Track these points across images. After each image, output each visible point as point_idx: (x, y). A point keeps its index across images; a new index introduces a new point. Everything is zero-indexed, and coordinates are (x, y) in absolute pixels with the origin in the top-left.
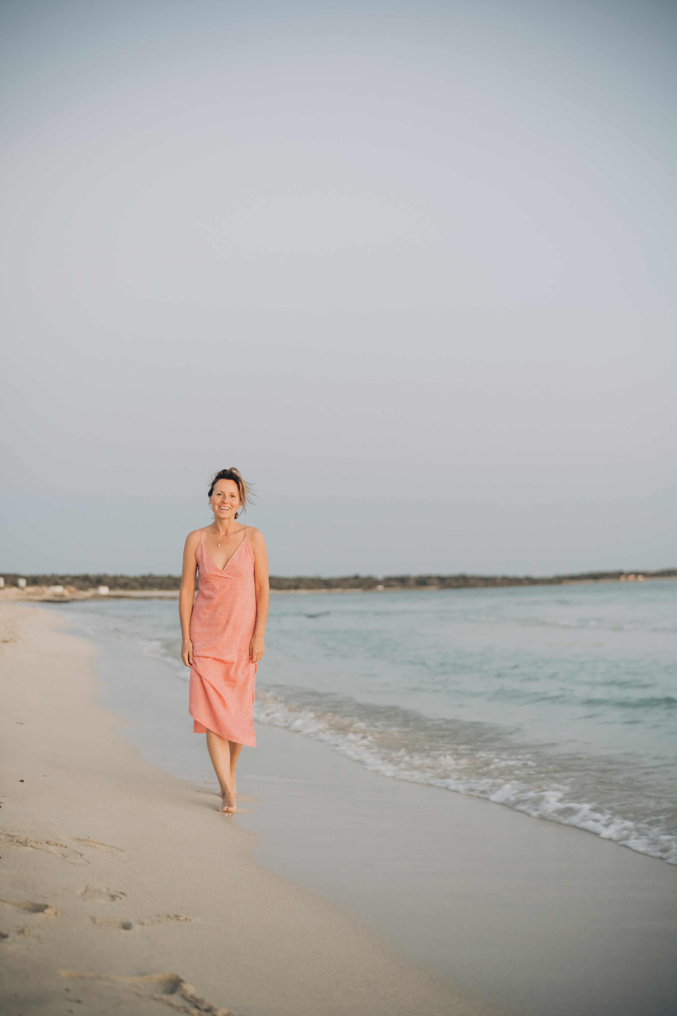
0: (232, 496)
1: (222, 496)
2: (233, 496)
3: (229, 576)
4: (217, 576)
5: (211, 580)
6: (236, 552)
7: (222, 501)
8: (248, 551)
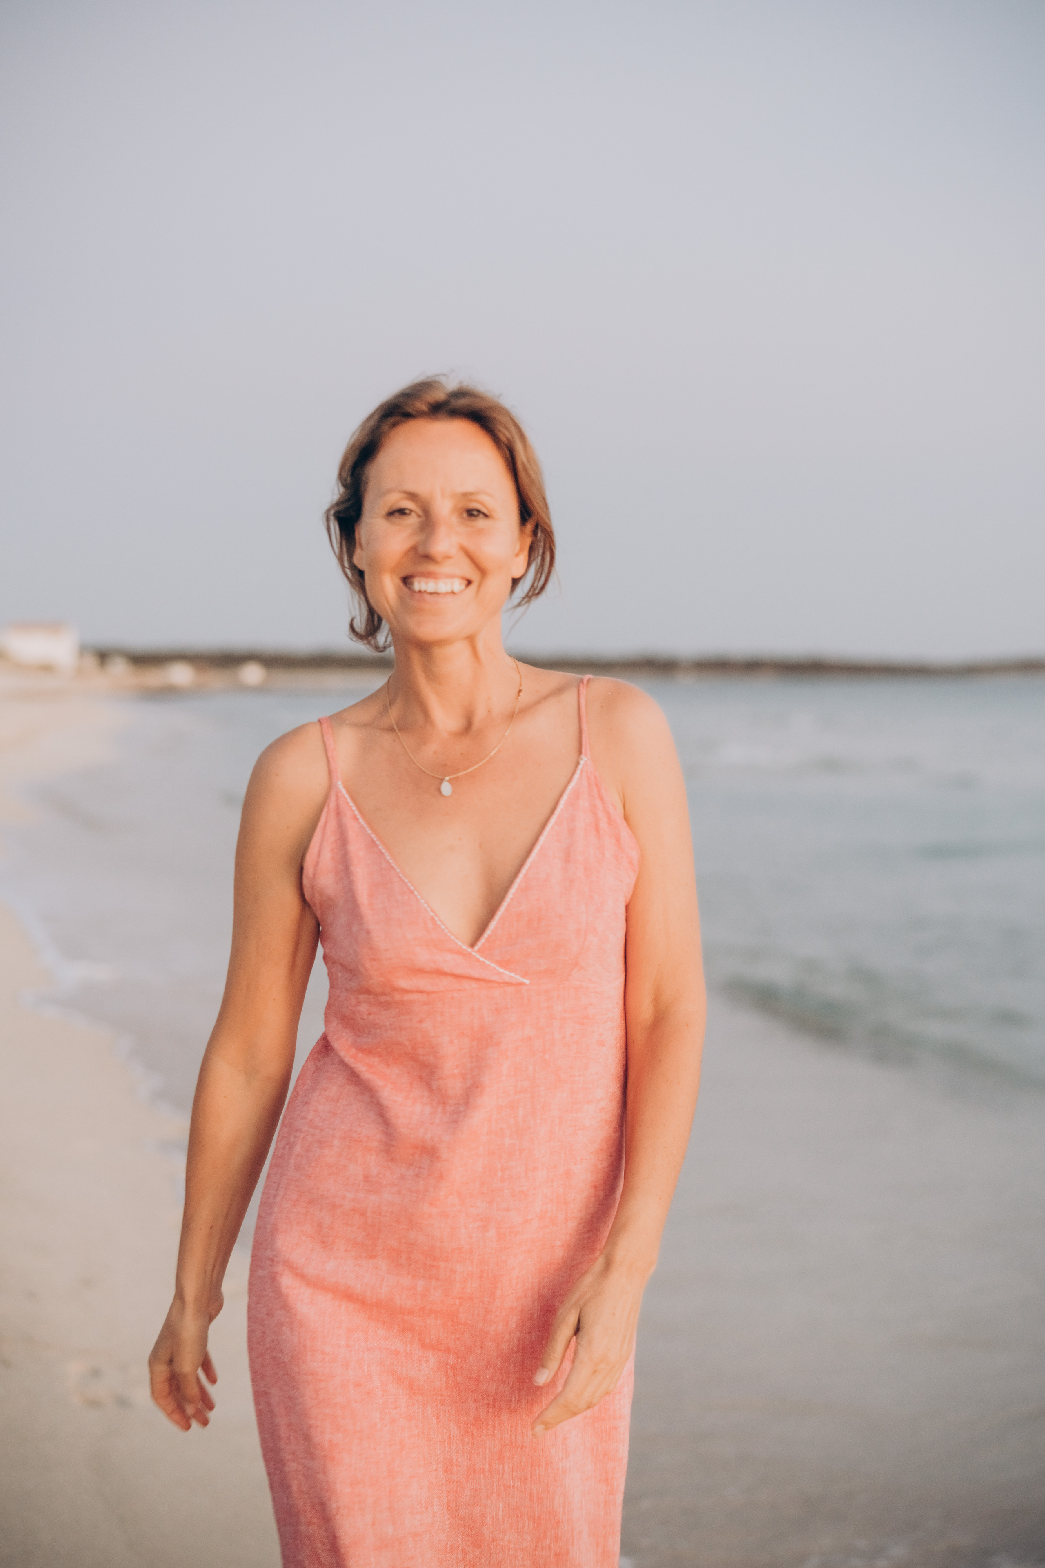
0: (472, 513)
1: (412, 520)
2: (479, 511)
3: (508, 975)
4: (440, 973)
5: (406, 997)
6: (542, 839)
7: (414, 549)
8: (603, 824)
